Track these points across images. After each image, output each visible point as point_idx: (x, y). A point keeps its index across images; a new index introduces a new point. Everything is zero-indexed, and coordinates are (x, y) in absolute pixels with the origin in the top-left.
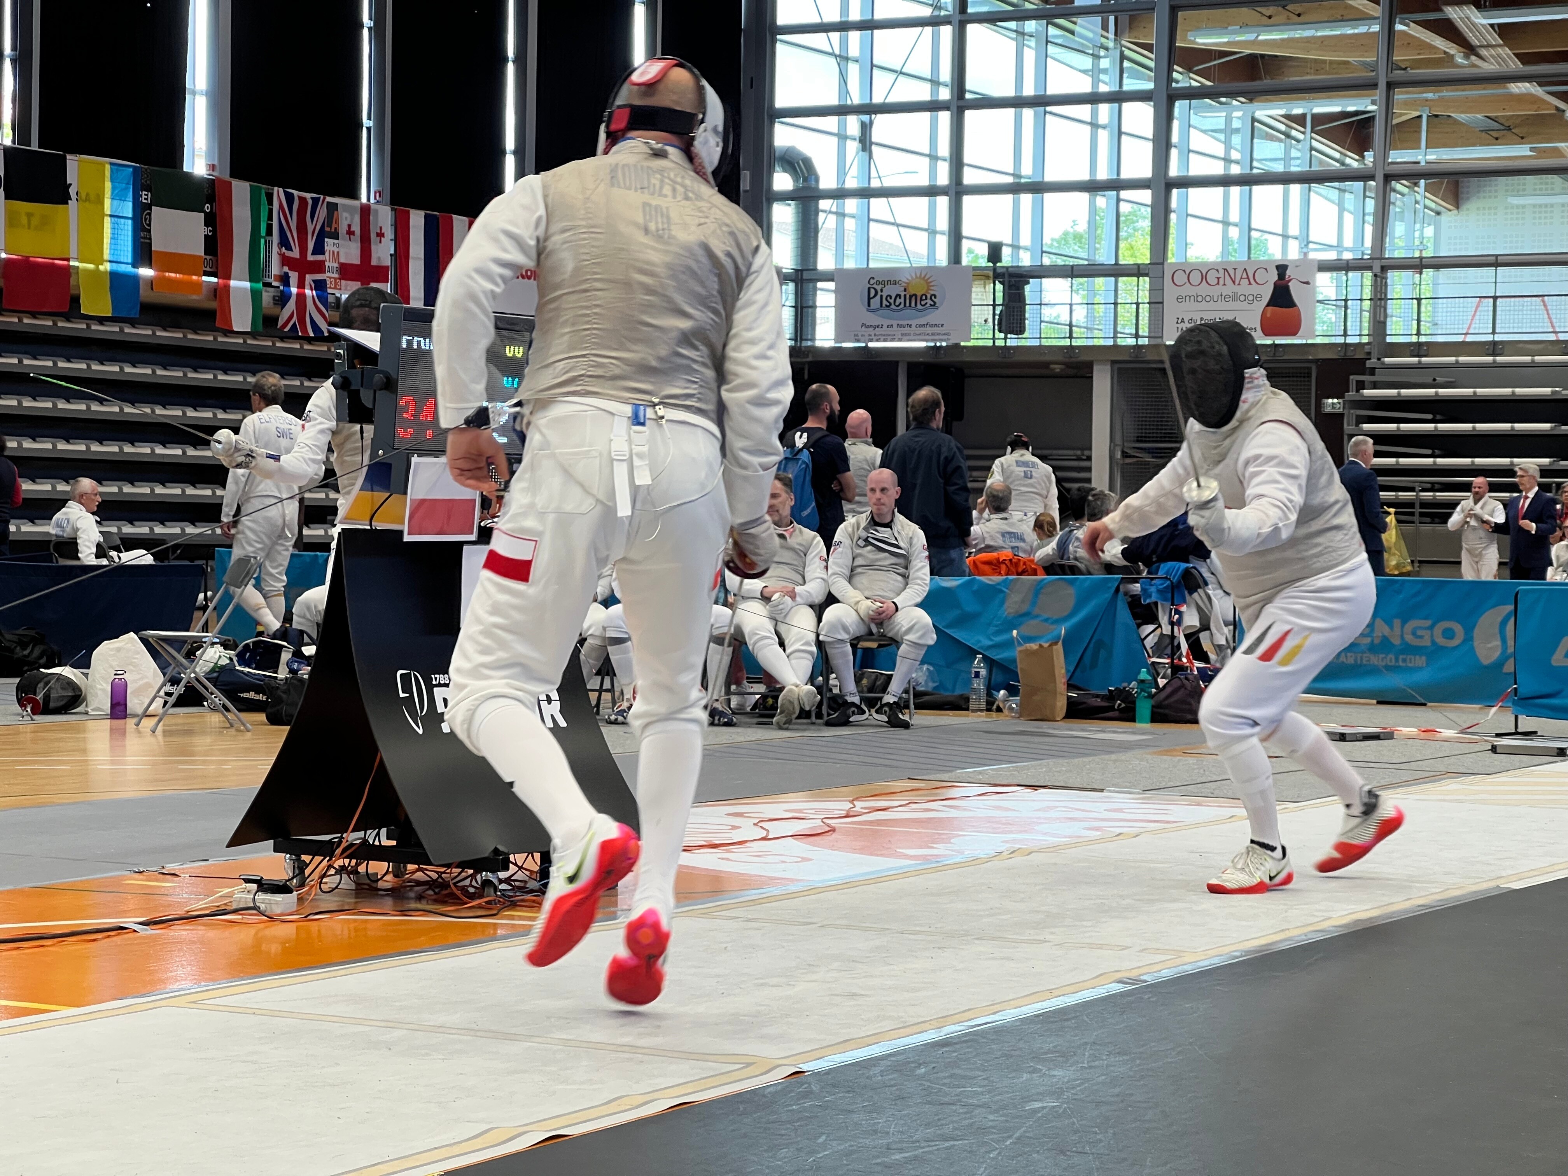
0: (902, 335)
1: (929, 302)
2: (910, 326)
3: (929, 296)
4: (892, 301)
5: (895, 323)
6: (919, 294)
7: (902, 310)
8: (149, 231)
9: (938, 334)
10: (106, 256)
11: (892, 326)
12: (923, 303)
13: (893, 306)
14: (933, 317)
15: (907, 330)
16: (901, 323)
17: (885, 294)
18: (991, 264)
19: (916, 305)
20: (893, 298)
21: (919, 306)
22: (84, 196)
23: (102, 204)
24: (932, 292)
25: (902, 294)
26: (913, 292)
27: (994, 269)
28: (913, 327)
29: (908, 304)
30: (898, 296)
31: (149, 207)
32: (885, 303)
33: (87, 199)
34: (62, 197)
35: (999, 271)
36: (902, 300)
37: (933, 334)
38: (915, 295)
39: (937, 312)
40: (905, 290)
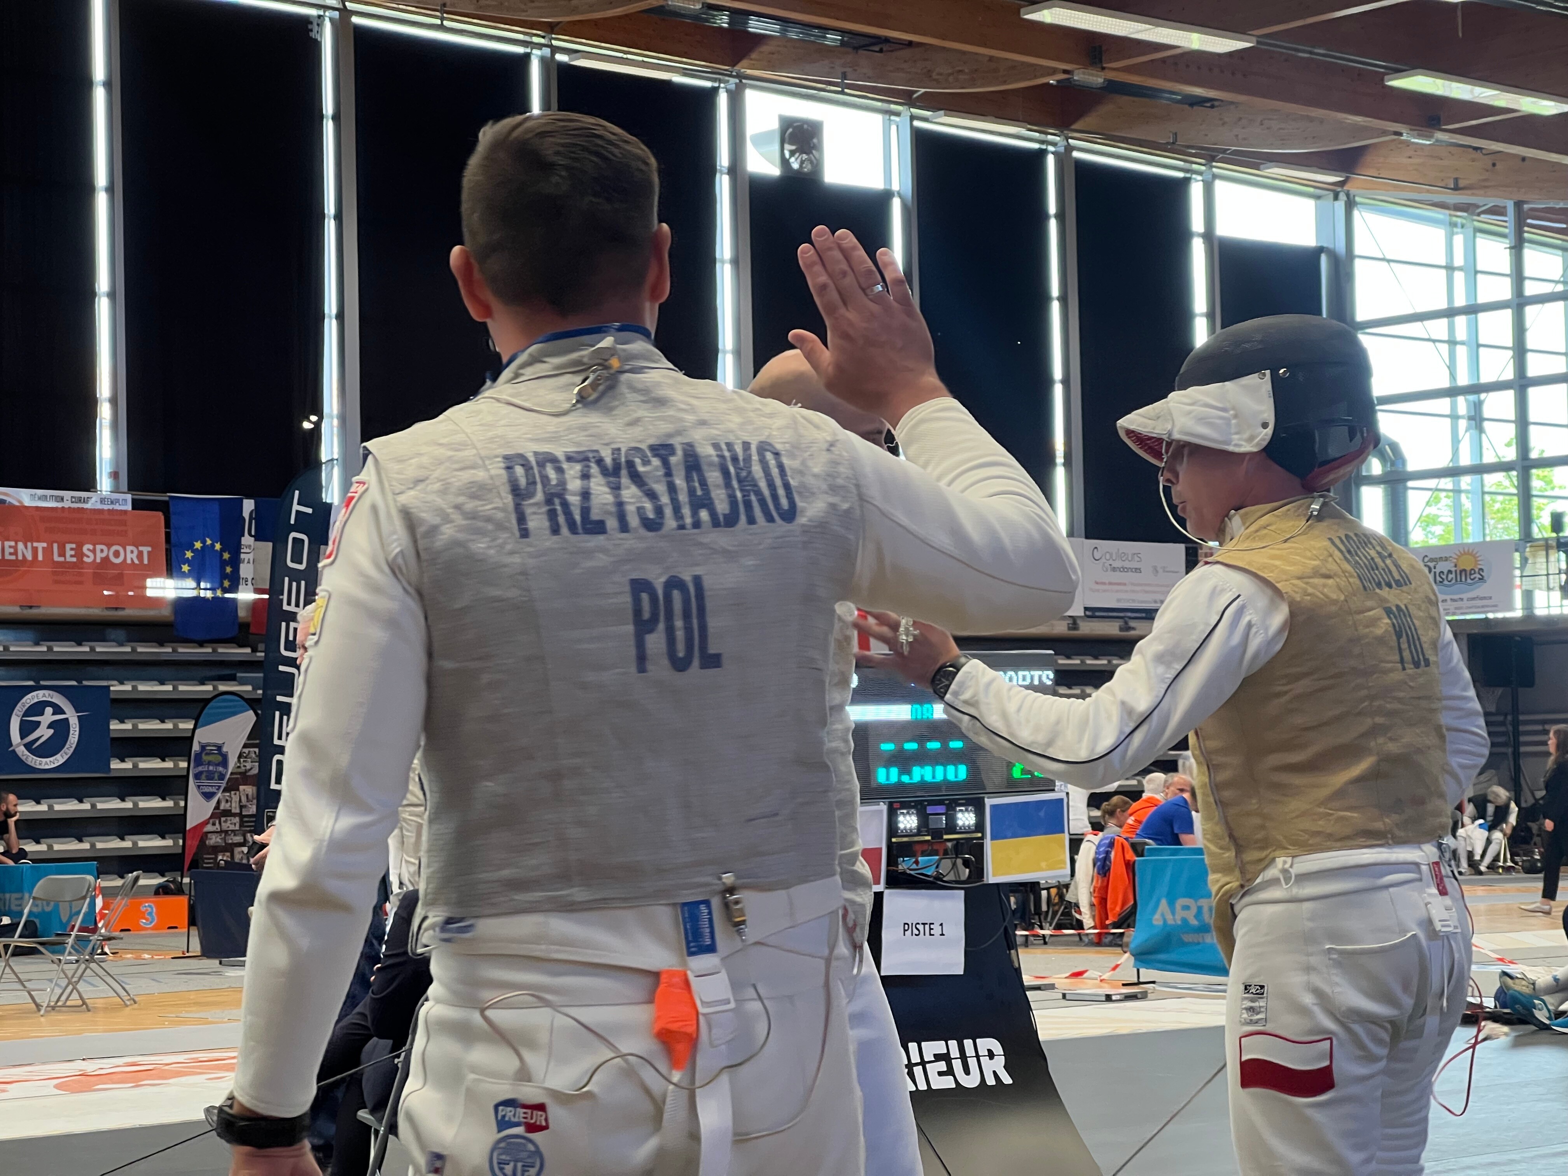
0: (1456, 608)
1: (1478, 576)
2: (1462, 599)
3: (1477, 570)
4: (1444, 577)
5: (1448, 597)
6: (1468, 569)
7: (1453, 585)
9: (1487, 606)
11: (1446, 600)
12: (1472, 577)
13: (1446, 582)
14: (1481, 590)
15: (1459, 604)
16: (1455, 597)
17: (1438, 571)
18: (1554, 535)
19: (1466, 579)
20: (1446, 573)
21: (1469, 581)
24: (1480, 567)
25: (1453, 569)
26: (1462, 568)
27: (1558, 539)
28: (1465, 600)
29: (1459, 579)
30: (1450, 572)
32: (1438, 579)
35: (1562, 541)
36: (1453, 576)
37: (1483, 607)
38: (1465, 570)
39: (1485, 585)
40: (1456, 566)
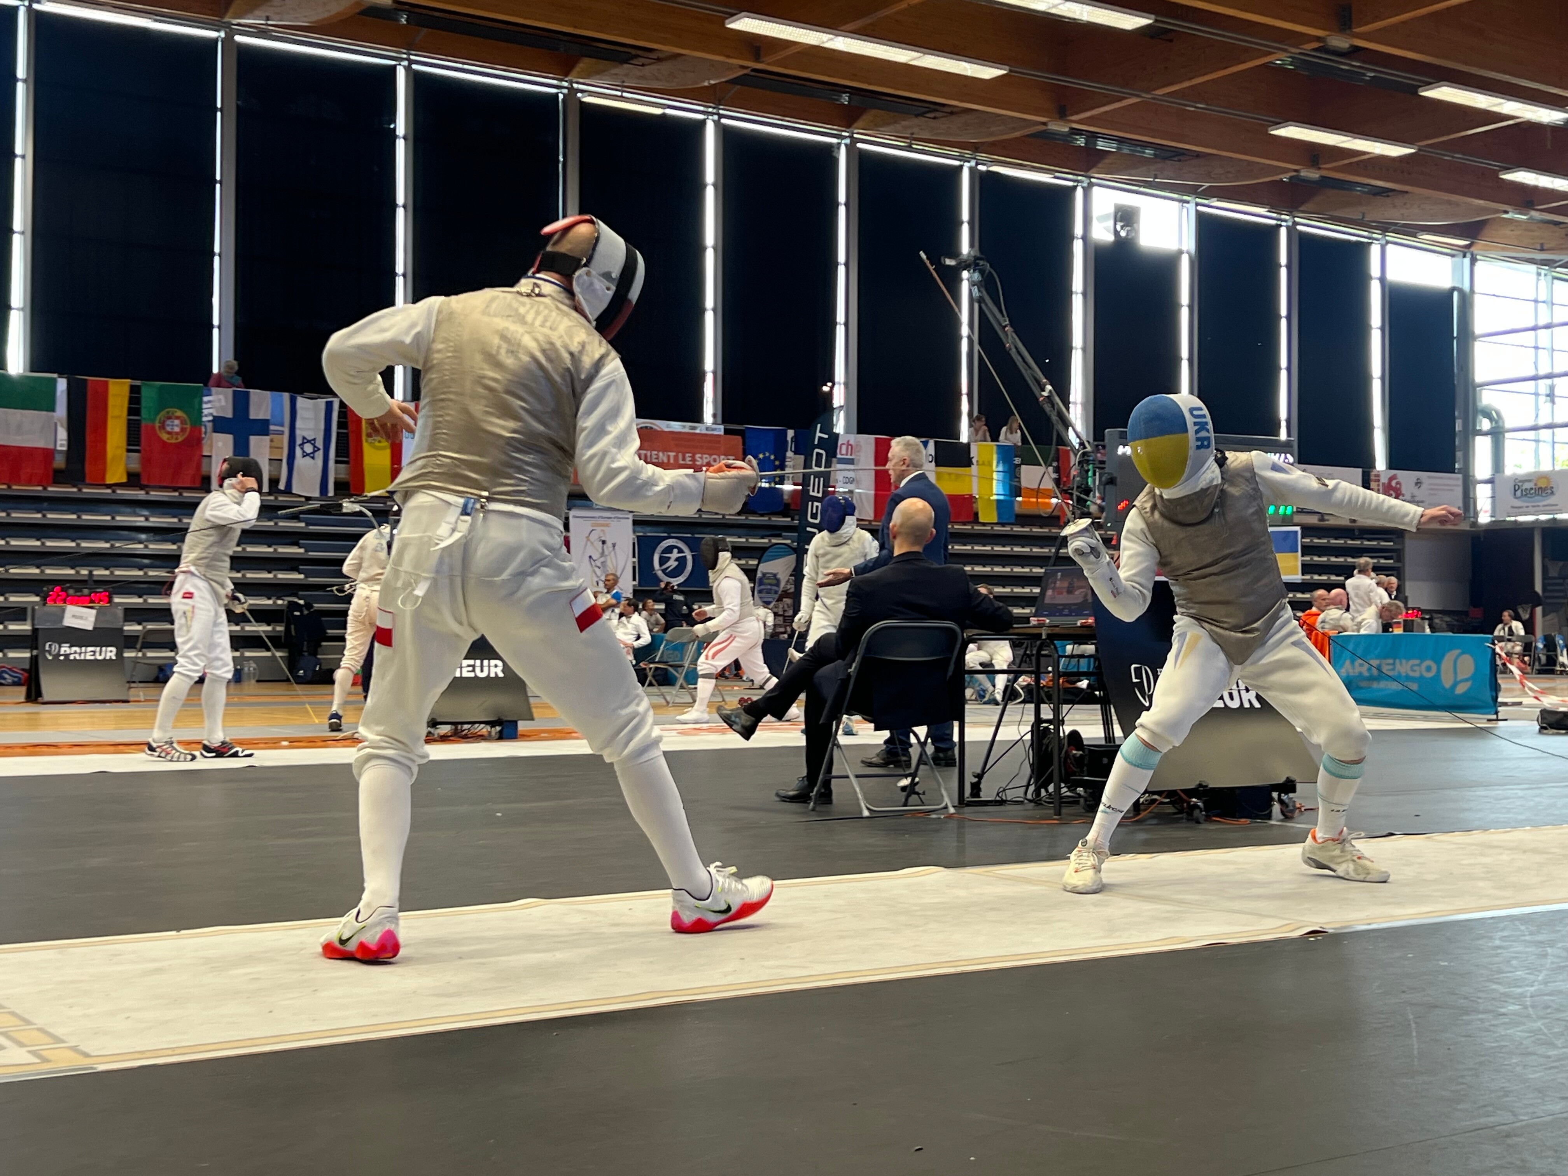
1: (1550, 491)
3: (1549, 488)
4: (1528, 492)
7: (1532, 497)
8: (1019, 478)
10: (995, 491)
12: (1546, 492)
13: (1526, 495)
19: (1542, 493)
20: (1529, 489)
21: (1544, 494)
22: (981, 462)
23: (991, 466)
24: (1551, 486)
25: (1534, 487)
26: (1540, 486)
29: (1537, 493)
31: (1019, 466)
32: (1524, 493)
33: (983, 464)
34: (968, 463)
38: (1541, 488)
39: (1554, 497)
40: (1536, 485)
